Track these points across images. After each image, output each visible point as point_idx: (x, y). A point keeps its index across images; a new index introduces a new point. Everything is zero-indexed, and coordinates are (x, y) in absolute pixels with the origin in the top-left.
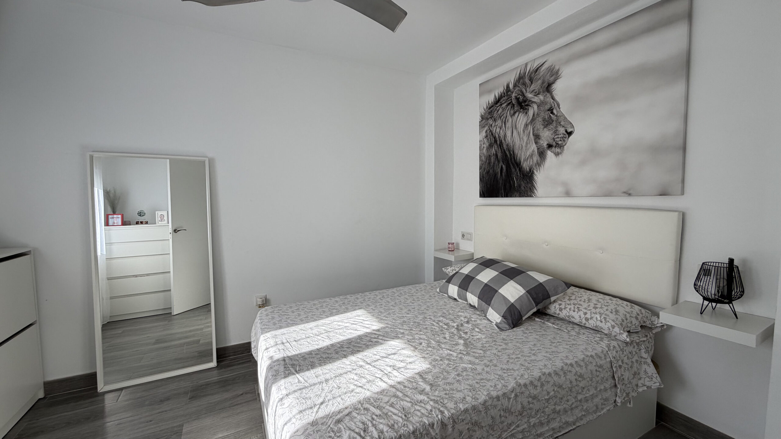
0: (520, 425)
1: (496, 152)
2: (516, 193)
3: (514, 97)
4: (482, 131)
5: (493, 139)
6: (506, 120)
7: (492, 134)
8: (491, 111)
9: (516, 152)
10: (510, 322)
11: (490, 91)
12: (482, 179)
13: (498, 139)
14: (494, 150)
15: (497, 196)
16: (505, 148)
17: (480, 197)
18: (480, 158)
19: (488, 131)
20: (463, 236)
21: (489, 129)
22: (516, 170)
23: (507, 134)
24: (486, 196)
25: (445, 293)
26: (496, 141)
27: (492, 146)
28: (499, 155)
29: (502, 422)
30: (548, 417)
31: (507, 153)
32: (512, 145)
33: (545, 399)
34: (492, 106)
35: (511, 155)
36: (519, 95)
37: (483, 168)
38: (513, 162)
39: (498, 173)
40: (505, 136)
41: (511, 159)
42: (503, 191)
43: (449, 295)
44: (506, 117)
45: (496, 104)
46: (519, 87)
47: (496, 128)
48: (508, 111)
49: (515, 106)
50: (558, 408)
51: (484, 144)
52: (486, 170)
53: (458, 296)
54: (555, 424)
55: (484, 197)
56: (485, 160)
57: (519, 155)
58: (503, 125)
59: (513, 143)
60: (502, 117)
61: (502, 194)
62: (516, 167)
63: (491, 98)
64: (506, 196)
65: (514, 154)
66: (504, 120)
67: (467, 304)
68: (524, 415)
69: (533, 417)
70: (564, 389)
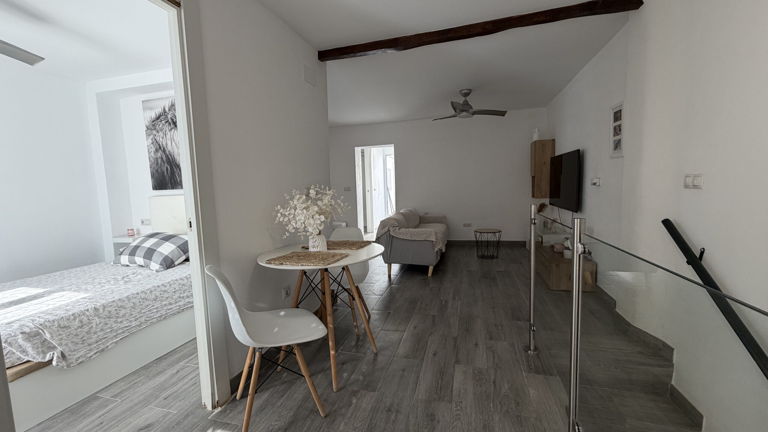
0: (155, 305)
1: (161, 156)
2: (179, 186)
3: (170, 118)
4: (148, 138)
5: (158, 146)
6: (166, 133)
7: (157, 142)
8: (154, 124)
9: (176, 157)
10: (165, 266)
11: (151, 109)
12: (153, 176)
13: (162, 147)
14: (159, 154)
15: (166, 189)
16: (168, 154)
17: (153, 190)
18: (149, 159)
19: (154, 139)
20: (143, 222)
21: (154, 138)
22: (177, 170)
23: (168, 143)
24: (158, 189)
25: (118, 264)
26: (160, 147)
27: (158, 151)
28: (164, 158)
29: (141, 305)
30: (175, 301)
31: (170, 157)
32: (172, 152)
33: (173, 292)
34: (154, 121)
35: (172, 159)
36: (173, 117)
37: (153, 167)
38: (175, 164)
39: (165, 171)
40: (167, 144)
41: (173, 162)
42: (170, 185)
43: (122, 264)
44: (166, 131)
45: (157, 120)
46: (172, 111)
47: (159, 138)
48: (166, 127)
49: (171, 124)
50: (182, 295)
51: (151, 149)
52: (155, 169)
53: (129, 262)
54: (181, 303)
55: (156, 189)
56: (153, 161)
57: (178, 160)
58: (165, 136)
59: (173, 151)
60: (163, 131)
61: (170, 187)
62: (177, 169)
63: (153, 114)
64: (173, 188)
65: (174, 159)
66: (164, 133)
67: (137, 266)
68: (157, 300)
69: (164, 301)
70: (186, 286)
